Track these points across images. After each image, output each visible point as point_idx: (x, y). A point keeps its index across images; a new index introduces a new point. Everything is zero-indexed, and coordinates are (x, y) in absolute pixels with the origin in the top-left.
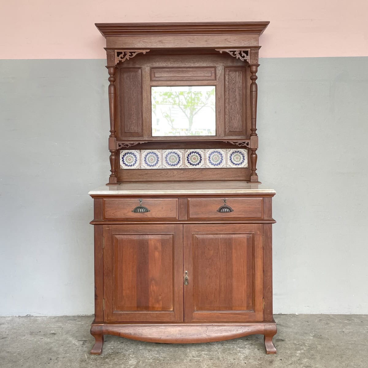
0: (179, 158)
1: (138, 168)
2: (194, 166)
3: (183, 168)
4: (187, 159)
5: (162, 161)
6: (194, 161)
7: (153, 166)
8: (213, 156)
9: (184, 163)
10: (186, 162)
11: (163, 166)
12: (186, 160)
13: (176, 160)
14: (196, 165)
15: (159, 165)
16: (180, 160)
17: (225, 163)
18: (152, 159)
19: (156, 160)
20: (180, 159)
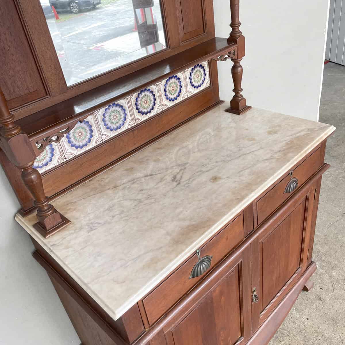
0: (123, 112)
1: (62, 161)
2: (148, 114)
3: (134, 125)
4: (135, 107)
5: (99, 129)
6: (145, 106)
7: (86, 145)
8: (169, 87)
9: (133, 116)
10: (136, 112)
11: (103, 137)
12: (134, 109)
13: (119, 117)
14: (150, 112)
15: (96, 138)
16: (126, 114)
17: (185, 92)
18: (80, 134)
19: (89, 132)
20: (126, 112)
